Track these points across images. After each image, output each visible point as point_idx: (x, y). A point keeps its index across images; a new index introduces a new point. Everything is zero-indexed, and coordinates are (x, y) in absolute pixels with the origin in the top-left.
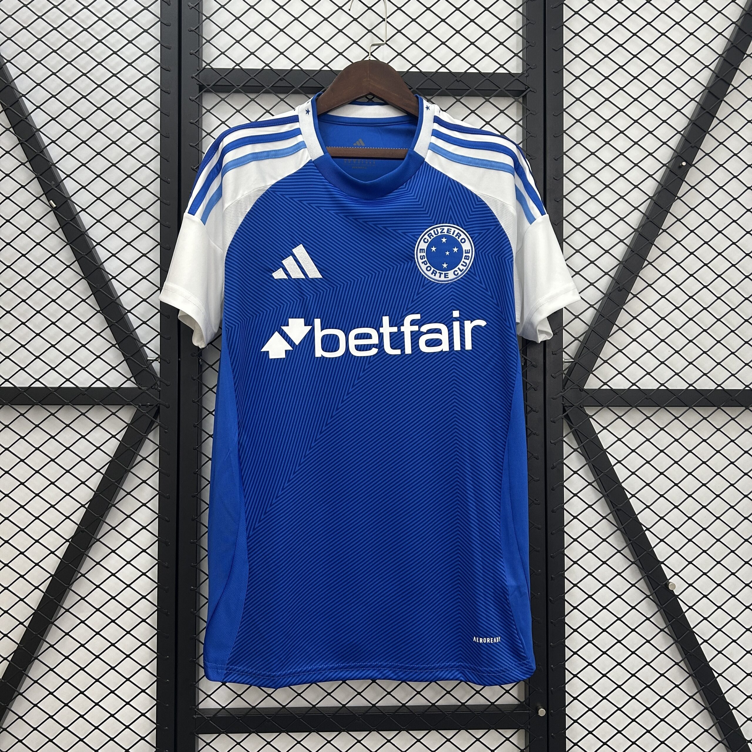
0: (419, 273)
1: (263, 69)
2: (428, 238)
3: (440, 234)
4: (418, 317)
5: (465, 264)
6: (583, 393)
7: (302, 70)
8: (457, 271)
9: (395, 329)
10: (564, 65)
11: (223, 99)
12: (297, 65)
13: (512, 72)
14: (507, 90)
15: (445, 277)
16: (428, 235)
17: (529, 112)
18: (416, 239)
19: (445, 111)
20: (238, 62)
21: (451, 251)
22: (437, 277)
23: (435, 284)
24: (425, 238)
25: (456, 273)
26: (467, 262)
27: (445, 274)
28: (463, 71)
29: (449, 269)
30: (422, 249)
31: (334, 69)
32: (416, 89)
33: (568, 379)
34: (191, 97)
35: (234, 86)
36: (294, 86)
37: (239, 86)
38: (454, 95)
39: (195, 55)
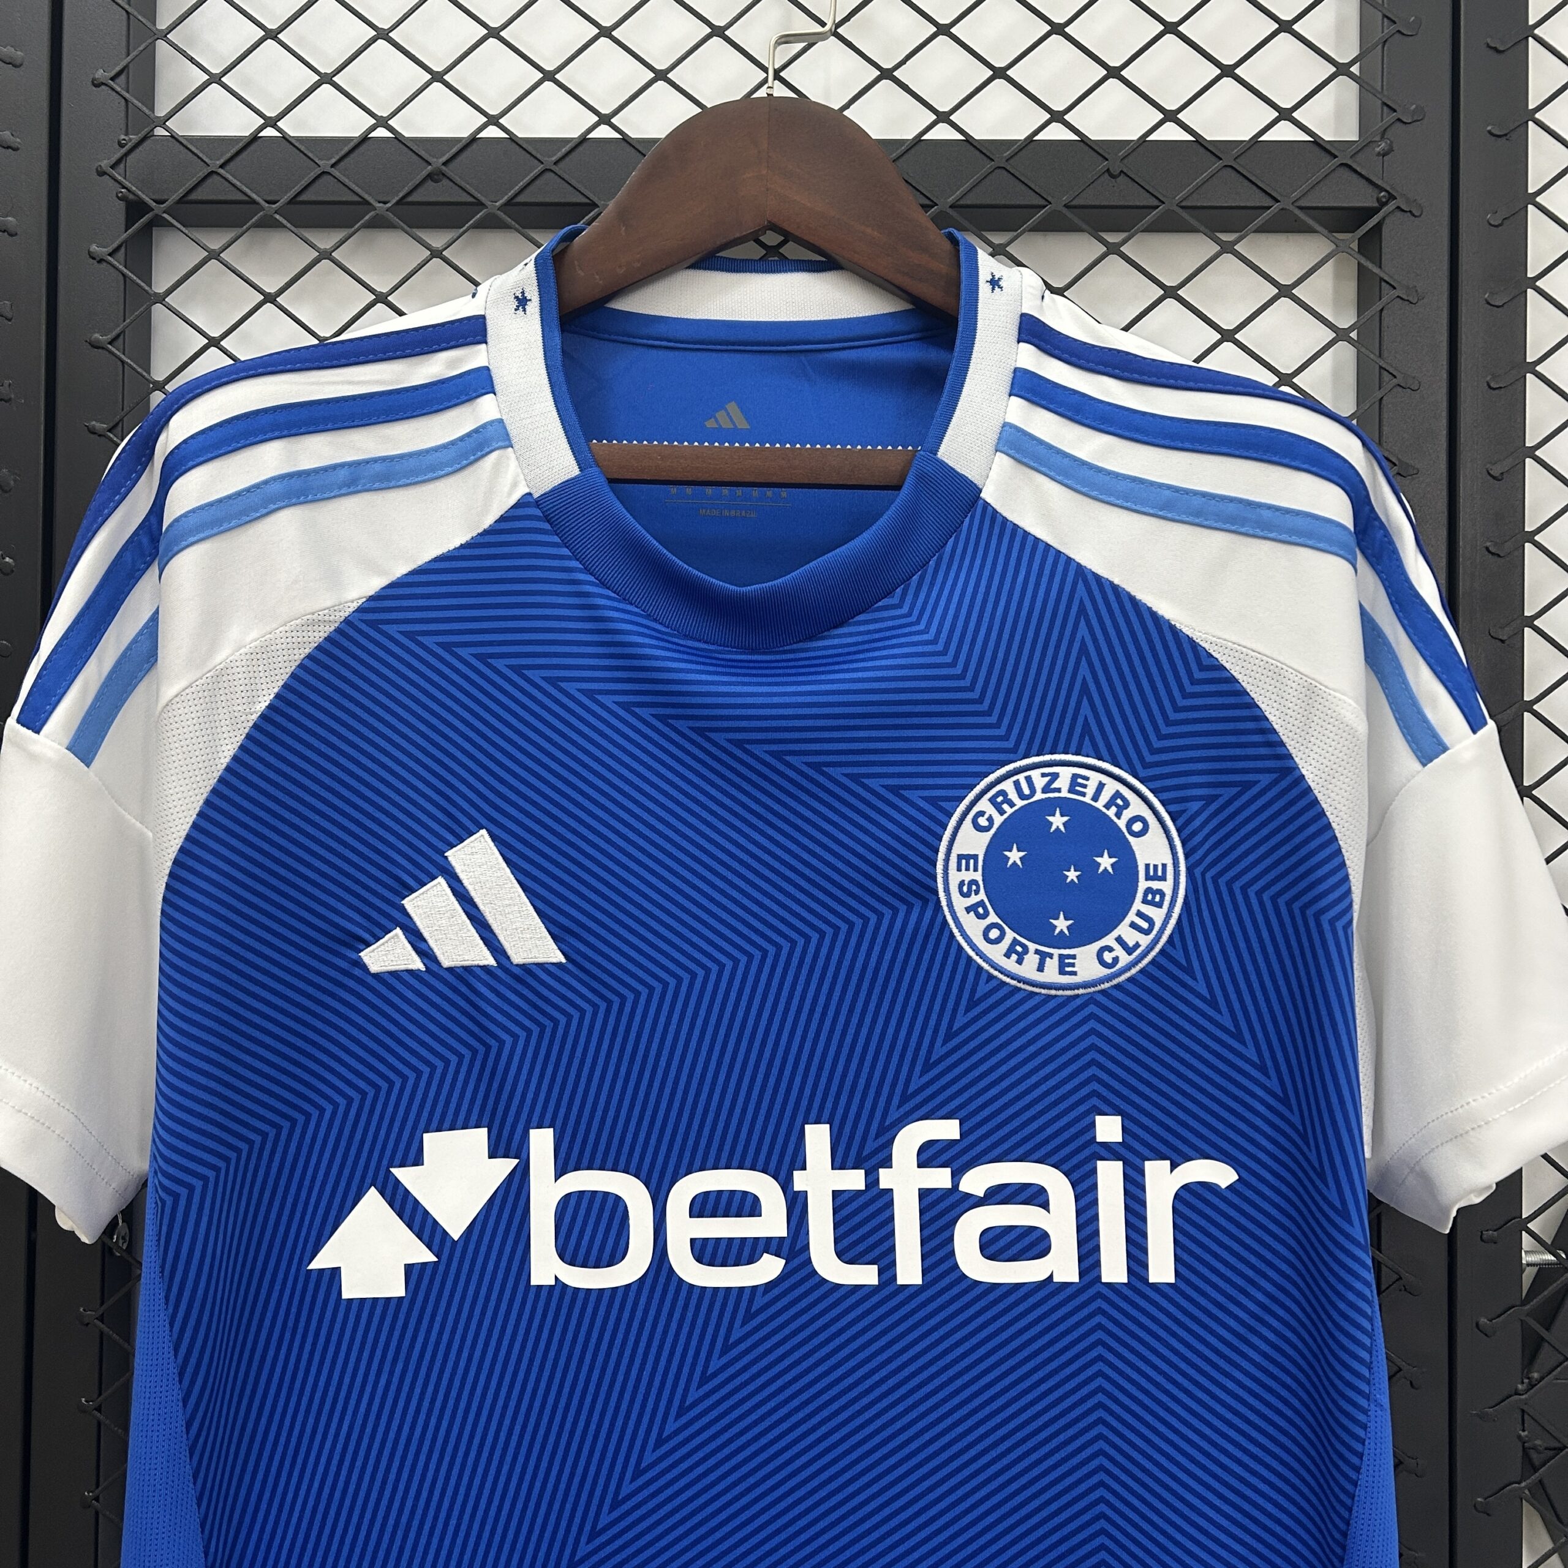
0: (953, 951)
1: (365, 139)
2: (991, 810)
3: (1039, 796)
4: (948, 1130)
5: (1145, 925)
7: (512, 139)
8: (1110, 949)
9: (854, 1180)
10: (1532, 106)
11: (214, 255)
12: (493, 120)
13: (1327, 139)
14: (1301, 208)
15: (1062, 972)
16: (992, 800)
17: (1388, 294)
18: (940, 816)
19: (1059, 292)
20: (271, 113)
21: (1089, 868)
22: (1028, 969)
23: (1018, 997)
24: (981, 814)
25: (1108, 957)
26: (1157, 915)
27: (1062, 957)
28: (1134, 136)
29: (1080, 936)
30: (967, 857)
31: (633, 134)
32: (951, 207)
33: (1543, 1339)
34: (94, 248)
35: (254, 202)
36: (483, 199)
37: (275, 202)
38: (1095, 230)
39: (113, 89)
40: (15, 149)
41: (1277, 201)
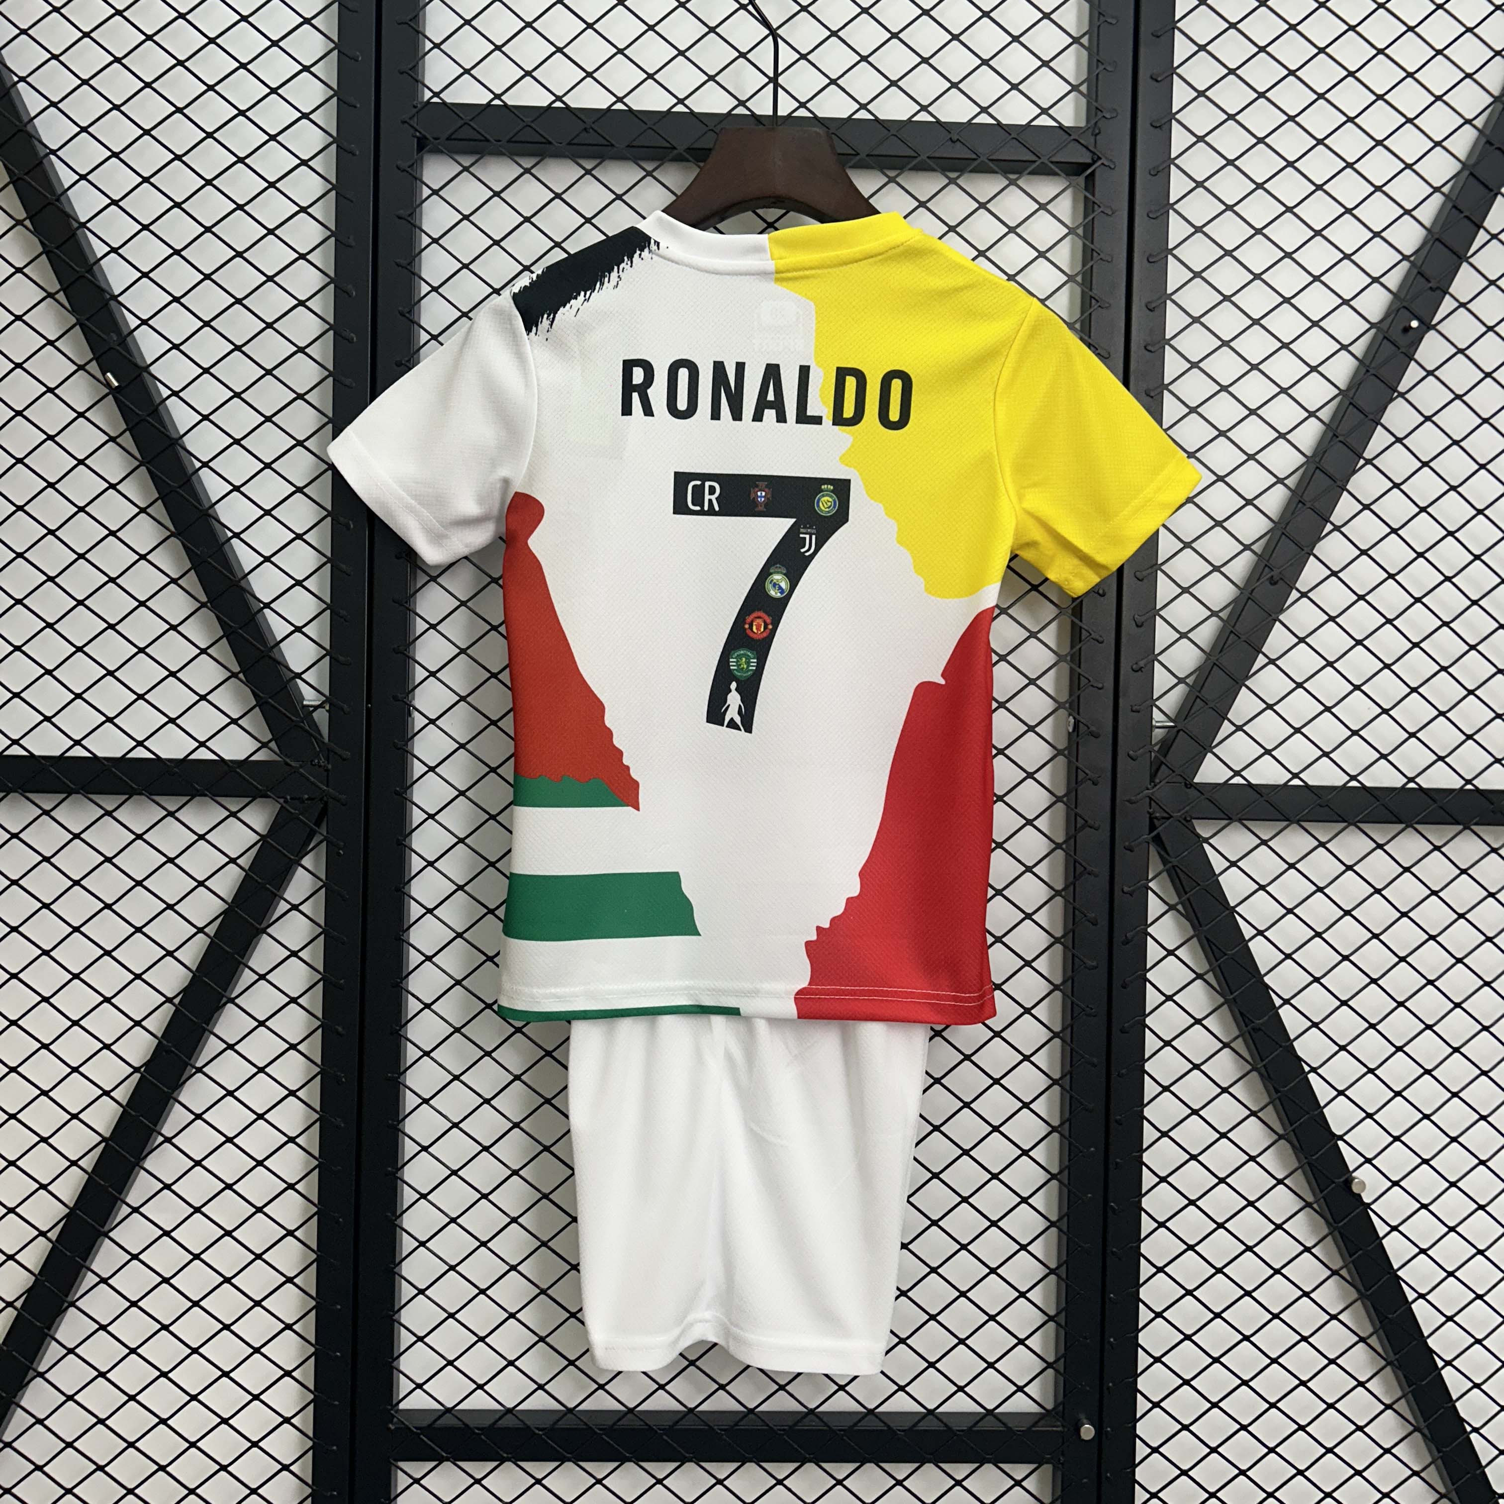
1: (550, 107)
6: (1192, 792)
7: (630, 110)
10: (1174, 111)
11: (466, 169)
12: (620, 100)
13: (1066, 125)
14: (1052, 162)
17: (1098, 210)
20: (498, 92)
28: (965, 120)
31: (696, 110)
32: (868, 155)
33: (1162, 763)
34: (399, 163)
35: (488, 140)
36: (613, 142)
37: (499, 141)
38: (944, 170)
39: (409, 75)
40: (355, 107)
41: (1040, 158)
